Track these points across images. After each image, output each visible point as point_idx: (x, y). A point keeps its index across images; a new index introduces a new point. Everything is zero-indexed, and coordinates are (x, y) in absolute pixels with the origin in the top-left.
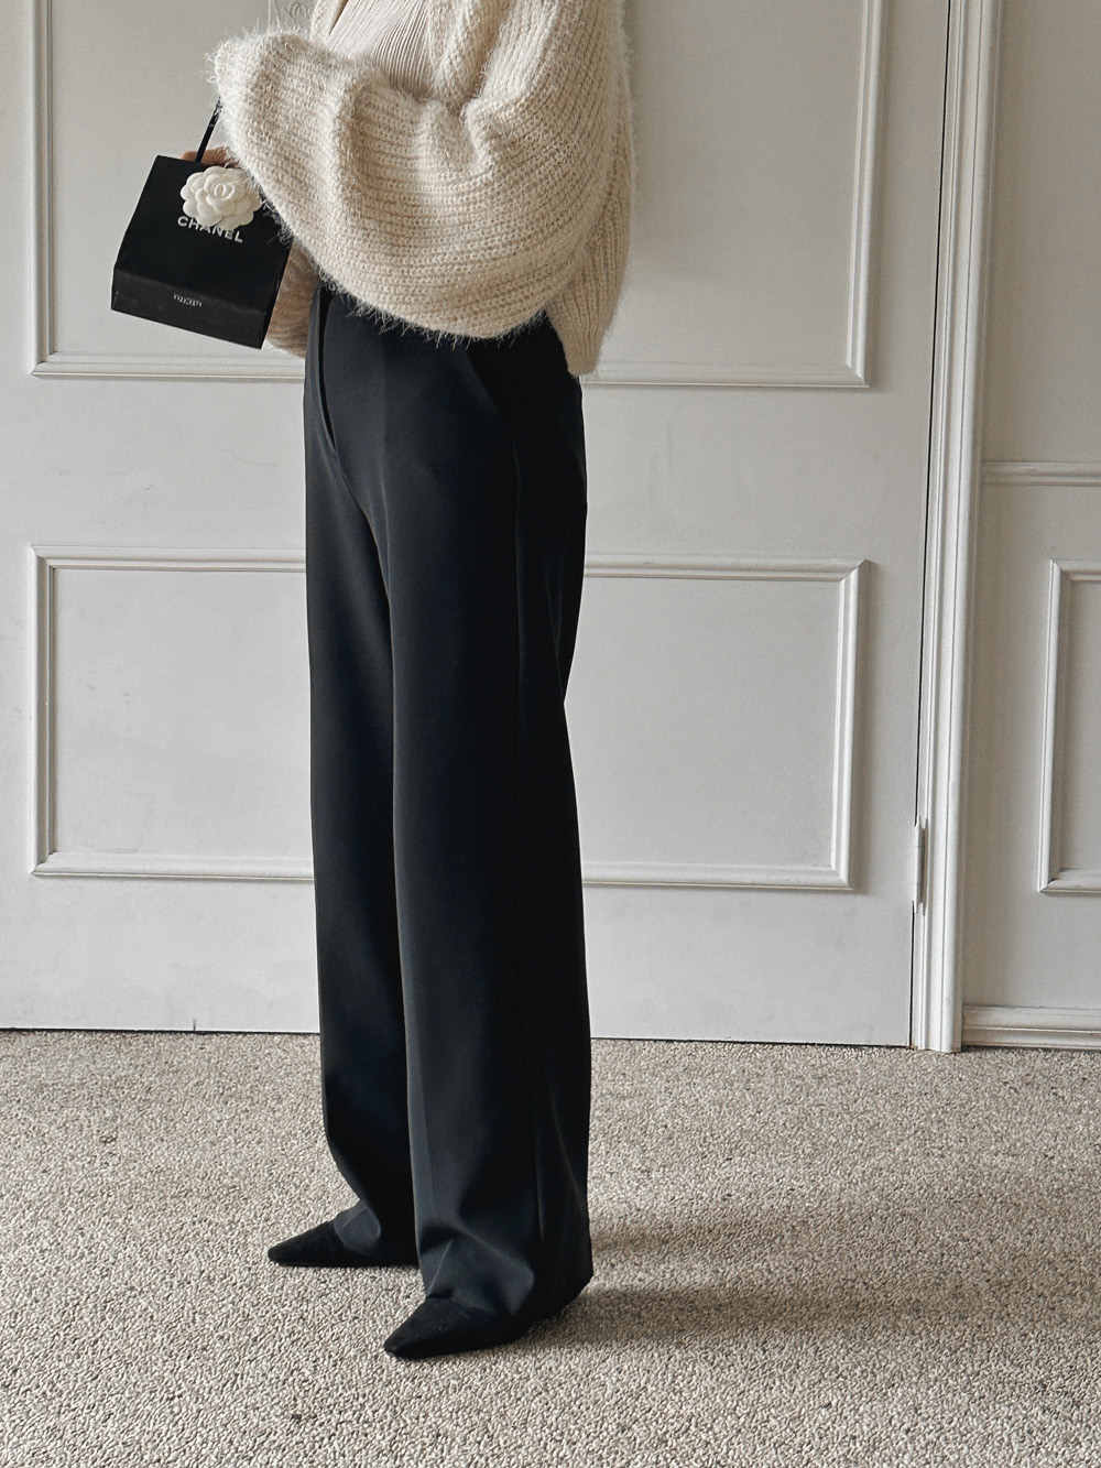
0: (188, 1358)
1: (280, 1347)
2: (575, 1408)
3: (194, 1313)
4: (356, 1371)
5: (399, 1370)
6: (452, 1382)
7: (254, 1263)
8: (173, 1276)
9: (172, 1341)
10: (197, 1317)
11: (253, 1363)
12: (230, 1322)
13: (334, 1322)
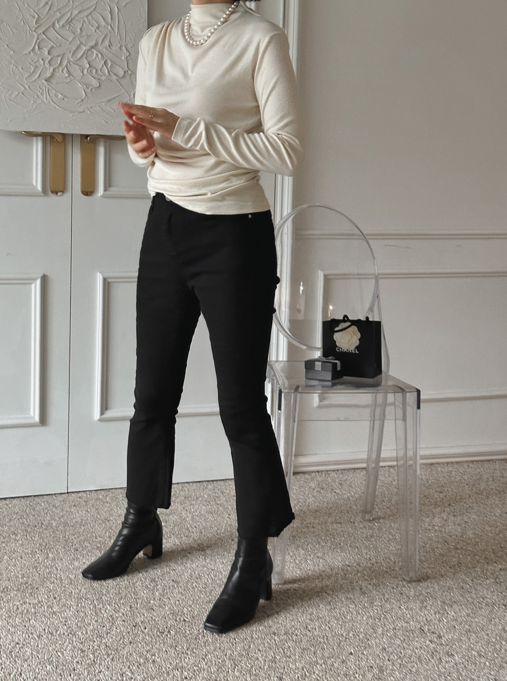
0: (70, 675)
1: (108, 663)
2: (254, 672)
3: (57, 652)
4: (150, 669)
5: (168, 666)
6: (195, 668)
7: (66, 622)
8: (32, 634)
9: (57, 668)
10: (59, 654)
11: (102, 673)
12: (76, 654)
13: (123, 646)
